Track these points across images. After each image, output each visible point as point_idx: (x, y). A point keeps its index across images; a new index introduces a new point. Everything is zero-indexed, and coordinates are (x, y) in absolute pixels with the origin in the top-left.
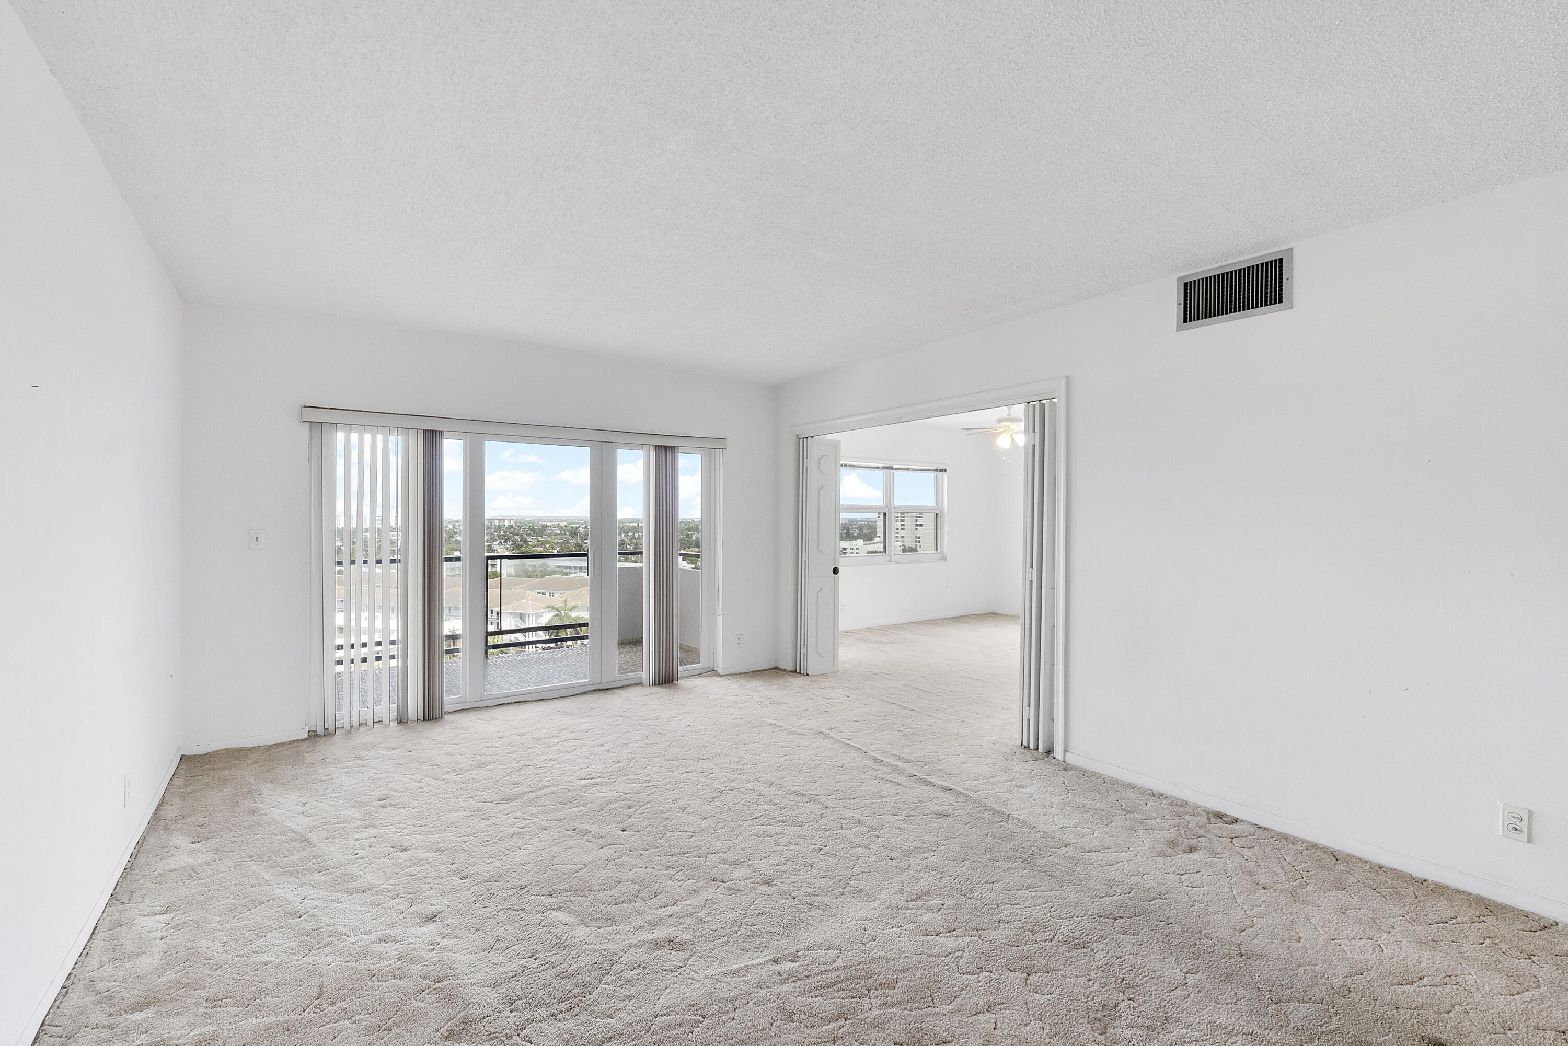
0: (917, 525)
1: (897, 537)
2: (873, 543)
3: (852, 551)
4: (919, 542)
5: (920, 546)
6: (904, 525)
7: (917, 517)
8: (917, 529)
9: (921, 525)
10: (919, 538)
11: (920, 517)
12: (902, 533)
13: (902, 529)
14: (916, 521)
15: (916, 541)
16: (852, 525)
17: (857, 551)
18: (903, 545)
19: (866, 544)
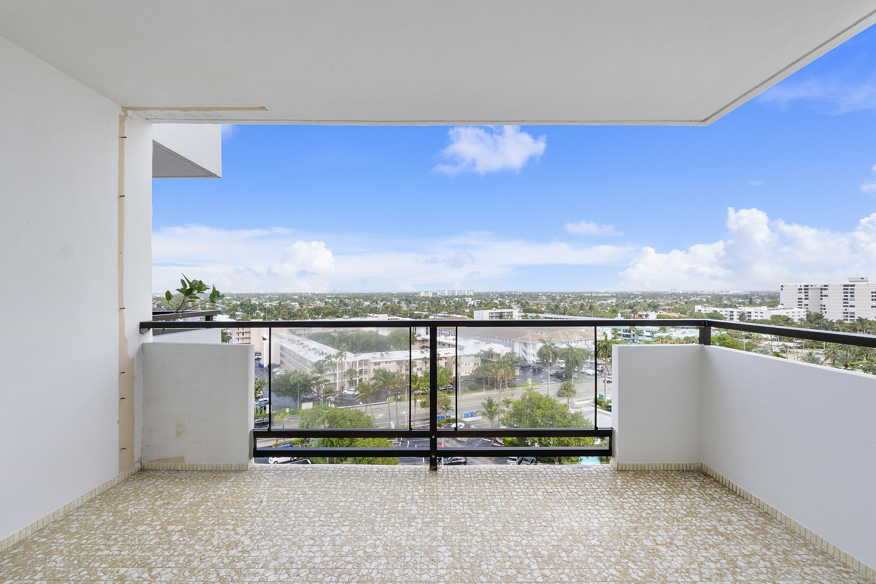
0: (822, 296)
1: (801, 305)
2: (777, 309)
3: (756, 314)
4: (825, 309)
5: (826, 312)
6: (807, 295)
7: (822, 289)
8: (822, 299)
9: (825, 296)
10: (824, 306)
11: (825, 289)
12: (805, 302)
13: (805, 299)
14: (821, 292)
15: (821, 309)
16: (753, 296)
17: (762, 314)
18: (807, 311)
19: (770, 310)
